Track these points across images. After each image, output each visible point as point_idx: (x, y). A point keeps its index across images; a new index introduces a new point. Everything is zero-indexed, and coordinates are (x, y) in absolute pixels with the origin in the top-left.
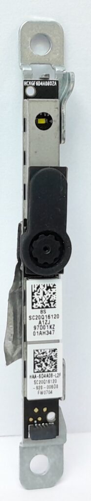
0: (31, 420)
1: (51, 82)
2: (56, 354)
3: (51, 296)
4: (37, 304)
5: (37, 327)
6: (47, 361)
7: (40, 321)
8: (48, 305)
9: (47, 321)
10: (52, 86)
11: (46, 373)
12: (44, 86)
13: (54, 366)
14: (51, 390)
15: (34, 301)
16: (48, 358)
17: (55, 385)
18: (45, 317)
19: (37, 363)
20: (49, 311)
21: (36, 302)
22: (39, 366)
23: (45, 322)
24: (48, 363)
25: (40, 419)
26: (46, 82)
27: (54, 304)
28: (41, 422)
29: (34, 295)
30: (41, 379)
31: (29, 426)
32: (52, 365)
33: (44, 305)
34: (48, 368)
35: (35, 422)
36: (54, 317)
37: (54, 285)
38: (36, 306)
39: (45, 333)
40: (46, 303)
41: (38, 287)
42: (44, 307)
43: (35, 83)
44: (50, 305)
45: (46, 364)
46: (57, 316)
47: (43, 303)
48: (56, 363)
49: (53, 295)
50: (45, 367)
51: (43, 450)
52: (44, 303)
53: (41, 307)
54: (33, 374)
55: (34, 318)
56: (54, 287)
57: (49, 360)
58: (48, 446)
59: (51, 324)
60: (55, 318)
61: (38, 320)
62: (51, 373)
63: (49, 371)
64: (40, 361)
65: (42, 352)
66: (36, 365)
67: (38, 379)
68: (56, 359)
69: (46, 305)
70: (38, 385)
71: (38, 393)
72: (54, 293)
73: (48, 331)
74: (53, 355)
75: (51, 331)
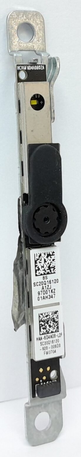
0: (37, 379)
1: (40, 66)
2: (58, 315)
3: (51, 262)
4: (40, 271)
5: (41, 293)
6: (50, 323)
7: (43, 287)
8: (49, 271)
9: (48, 286)
10: (40, 70)
11: (50, 335)
12: (34, 70)
13: (56, 327)
14: (54, 349)
15: (37, 269)
16: (51, 320)
17: (58, 344)
18: (47, 283)
19: (42, 326)
20: (50, 277)
21: (39, 269)
22: (44, 329)
23: (47, 287)
24: (52, 325)
25: (44, 378)
26: (36, 66)
27: (54, 270)
28: (45, 381)
29: (37, 263)
30: (46, 340)
31: (36, 385)
32: (55, 326)
33: (45, 271)
34: (51, 329)
35: (41, 381)
36: (54, 281)
37: (53, 252)
38: (39, 273)
39: (47, 297)
40: (47, 270)
41: (40, 255)
42: (46, 273)
43: (27, 67)
44: (51, 271)
45: (50, 326)
46: (56, 281)
47: (44, 270)
48: (58, 324)
49: (53, 262)
50: (49, 328)
51: (46, 407)
52: (46, 270)
53: (43, 274)
54: (39, 336)
55: (38, 284)
56: (53, 254)
57: (52, 322)
58: (49, 403)
59: (52, 289)
60: (55, 283)
61: (41, 286)
62: (54, 334)
63: (52, 332)
64: (45, 324)
65: (46, 315)
66: (41, 328)
67: (43, 340)
68: (57, 320)
69: (47, 271)
70: (44, 346)
71: (44, 353)
72: (53, 260)
73: (50, 295)
74: (55, 317)
75: (52, 295)
